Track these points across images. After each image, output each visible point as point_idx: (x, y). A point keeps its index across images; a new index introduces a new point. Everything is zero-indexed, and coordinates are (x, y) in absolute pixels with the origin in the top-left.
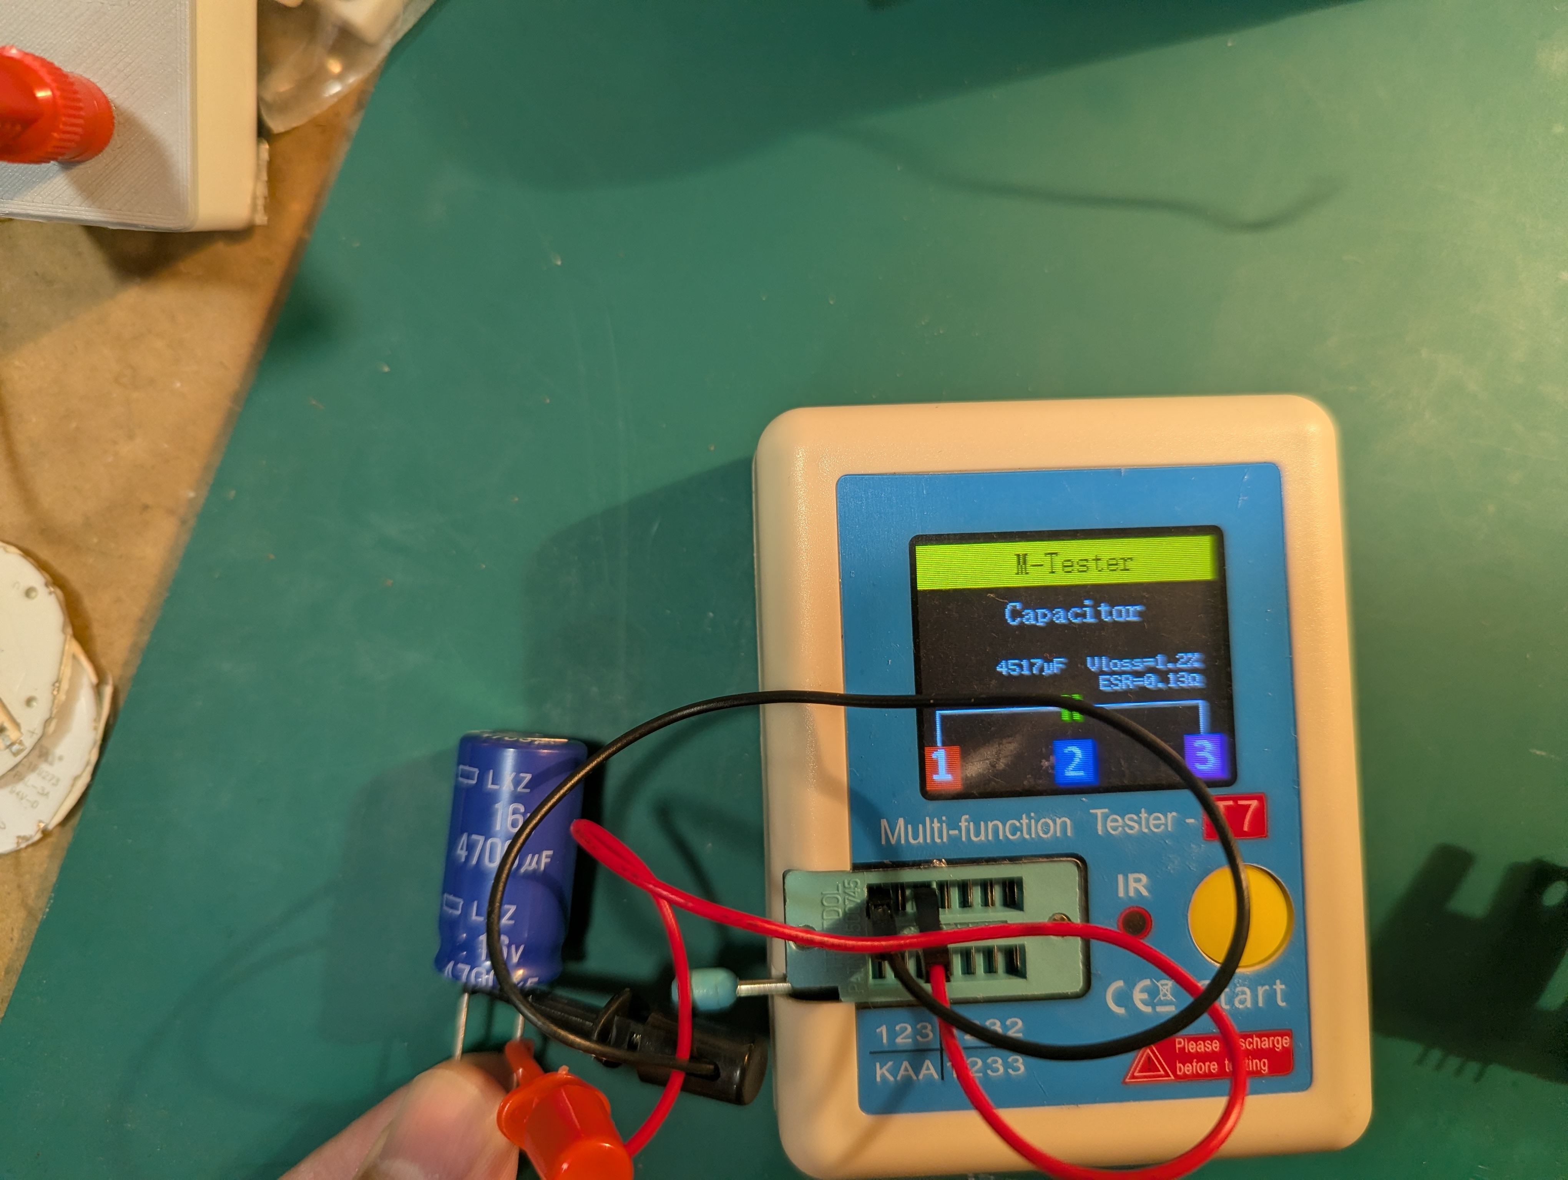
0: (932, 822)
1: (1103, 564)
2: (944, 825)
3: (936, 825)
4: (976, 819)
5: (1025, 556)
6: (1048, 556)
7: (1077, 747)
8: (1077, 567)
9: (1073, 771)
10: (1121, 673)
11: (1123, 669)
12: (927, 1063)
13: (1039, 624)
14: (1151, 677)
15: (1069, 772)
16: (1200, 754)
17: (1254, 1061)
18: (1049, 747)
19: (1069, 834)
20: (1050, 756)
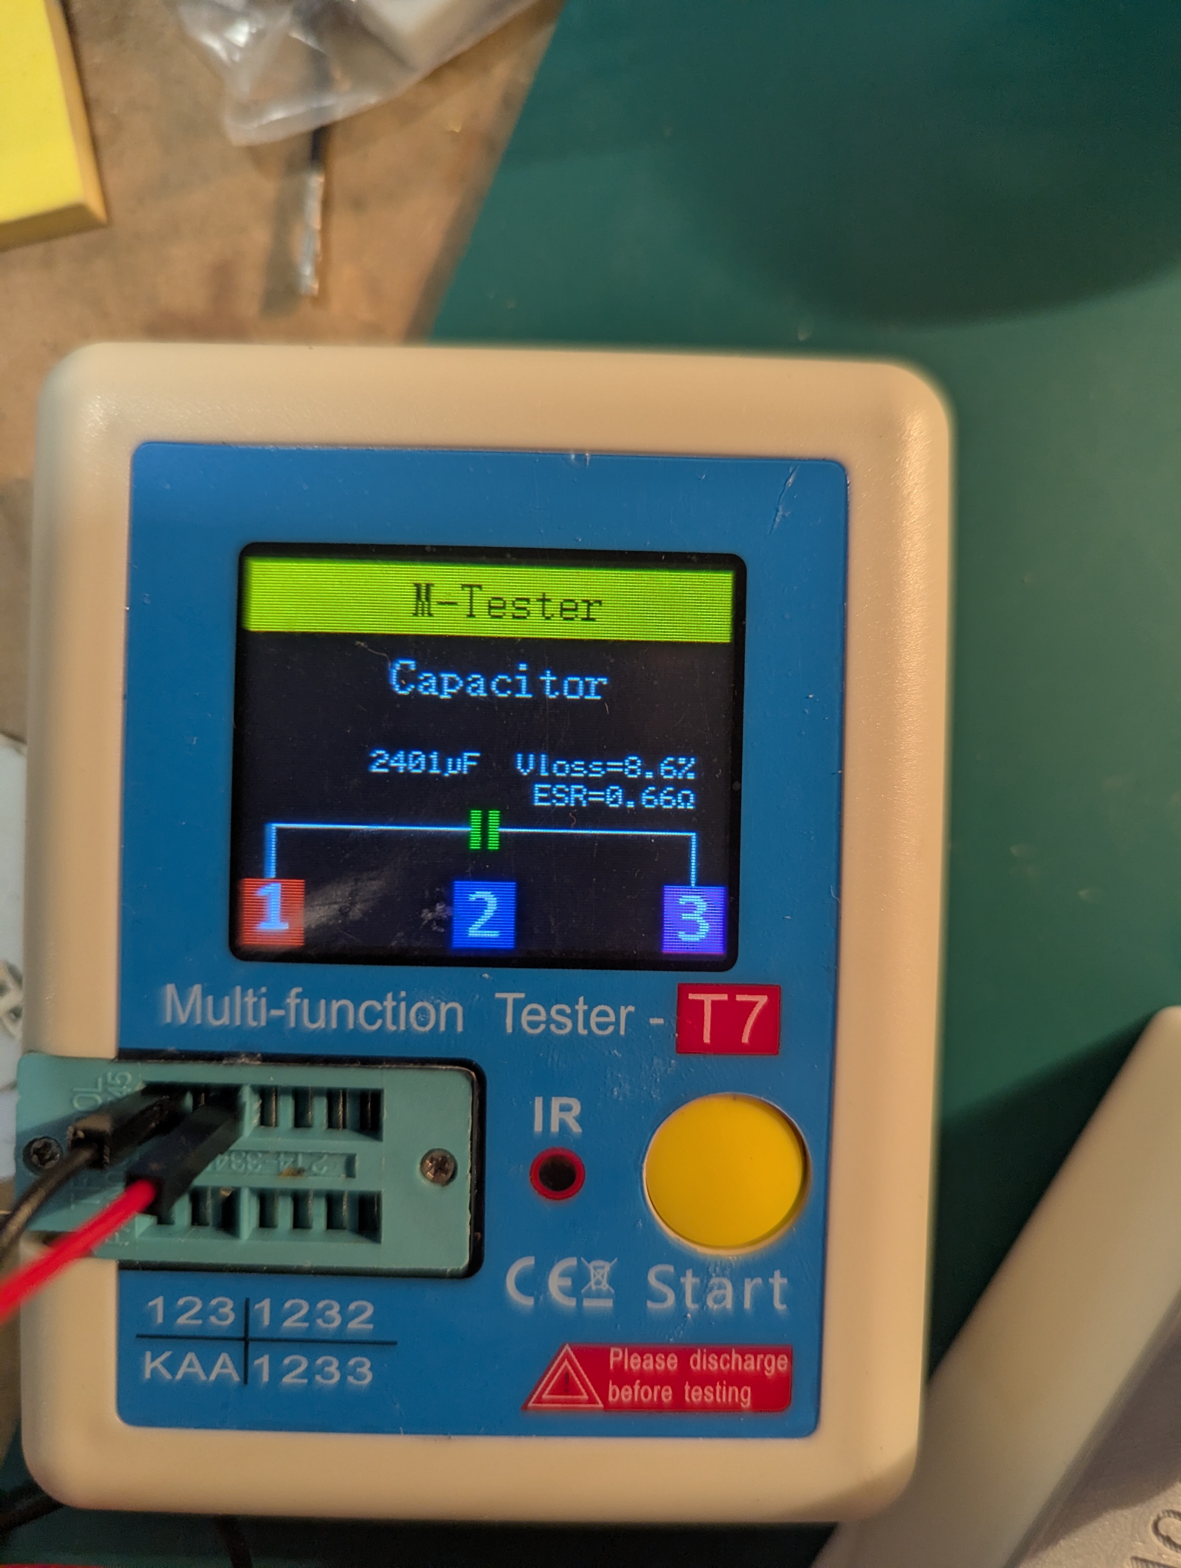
0: (244, 995)
1: (552, 608)
2: (263, 1001)
3: (250, 999)
4: (313, 995)
5: (428, 586)
6: (466, 589)
7: (490, 893)
8: (512, 610)
9: (480, 929)
10: (569, 781)
11: (573, 775)
12: (224, 1357)
13: (445, 696)
14: (616, 791)
15: (474, 931)
16: (685, 917)
17: (730, 1389)
18: (438, 889)
19: (460, 1029)
20: (438, 904)
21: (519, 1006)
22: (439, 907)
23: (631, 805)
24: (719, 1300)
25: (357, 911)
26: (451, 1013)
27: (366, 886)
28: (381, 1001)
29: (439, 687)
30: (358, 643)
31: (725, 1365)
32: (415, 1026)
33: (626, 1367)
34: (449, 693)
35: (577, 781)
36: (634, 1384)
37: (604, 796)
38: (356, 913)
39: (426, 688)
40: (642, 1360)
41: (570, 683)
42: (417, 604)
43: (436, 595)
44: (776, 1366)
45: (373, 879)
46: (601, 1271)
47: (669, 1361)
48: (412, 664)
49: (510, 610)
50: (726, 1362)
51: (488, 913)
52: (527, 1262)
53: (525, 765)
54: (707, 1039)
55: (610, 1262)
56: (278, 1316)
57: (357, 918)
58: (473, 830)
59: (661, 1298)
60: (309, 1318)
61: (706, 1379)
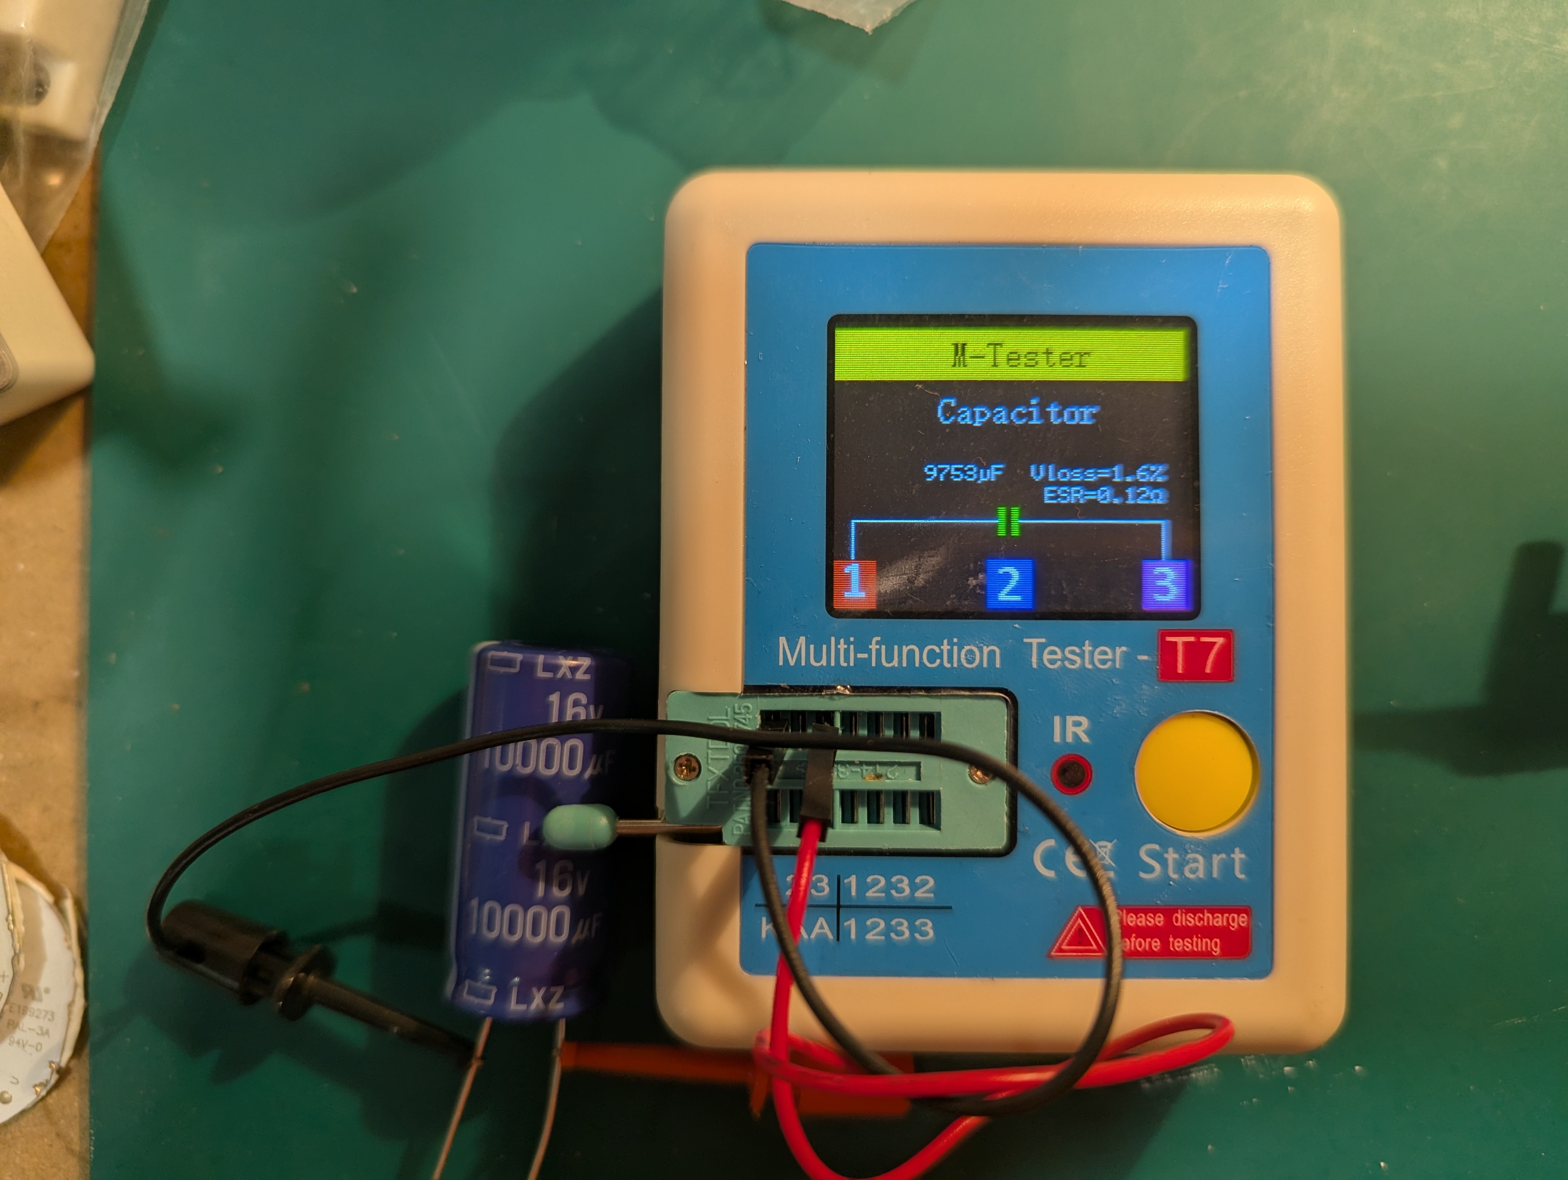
0: (837, 643)
1: (1055, 358)
2: (852, 647)
3: (842, 646)
4: (889, 642)
5: (964, 345)
6: (990, 346)
7: (1013, 568)
8: (1025, 361)
9: (1006, 595)
10: (1070, 484)
11: (1072, 480)
12: (821, 920)
13: (976, 424)
14: (1105, 491)
15: (1003, 596)
16: (1160, 583)
17: (1204, 940)
18: (979, 563)
19: (998, 665)
20: (980, 574)
21: (1041, 648)
22: (981, 576)
23: (1116, 501)
24: (1194, 871)
25: (921, 580)
26: (992, 654)
27: (927, 561)
28: (939, 645)
29: (973, 418)
30: (917, 387)
31: (1199, 922)
32: (965, 663)
33: (1125, 924)
34: (980, 422)
35: (1076, 484)
36: (1131, 937)
37: (1096, 495)
40: (1137, 918)
41: (1069, 412)
42: (955, 358)
43: (969, 351)
44: (1238, 922)
45: (932, 556)
46: (1105, 850)
47: (1157, 919)
48: (953, 402)
50: (1200, 919)
51: (1013, 583)
52: (1050, 843)
53: (1038, 474)
54: (1180, 670)
55: (1111, 842)
56: (863, 887)
57: (921, 585)
58: (1000, 521)
59: (1150, 869)
60: (887, 890)
61: (1186, 932)
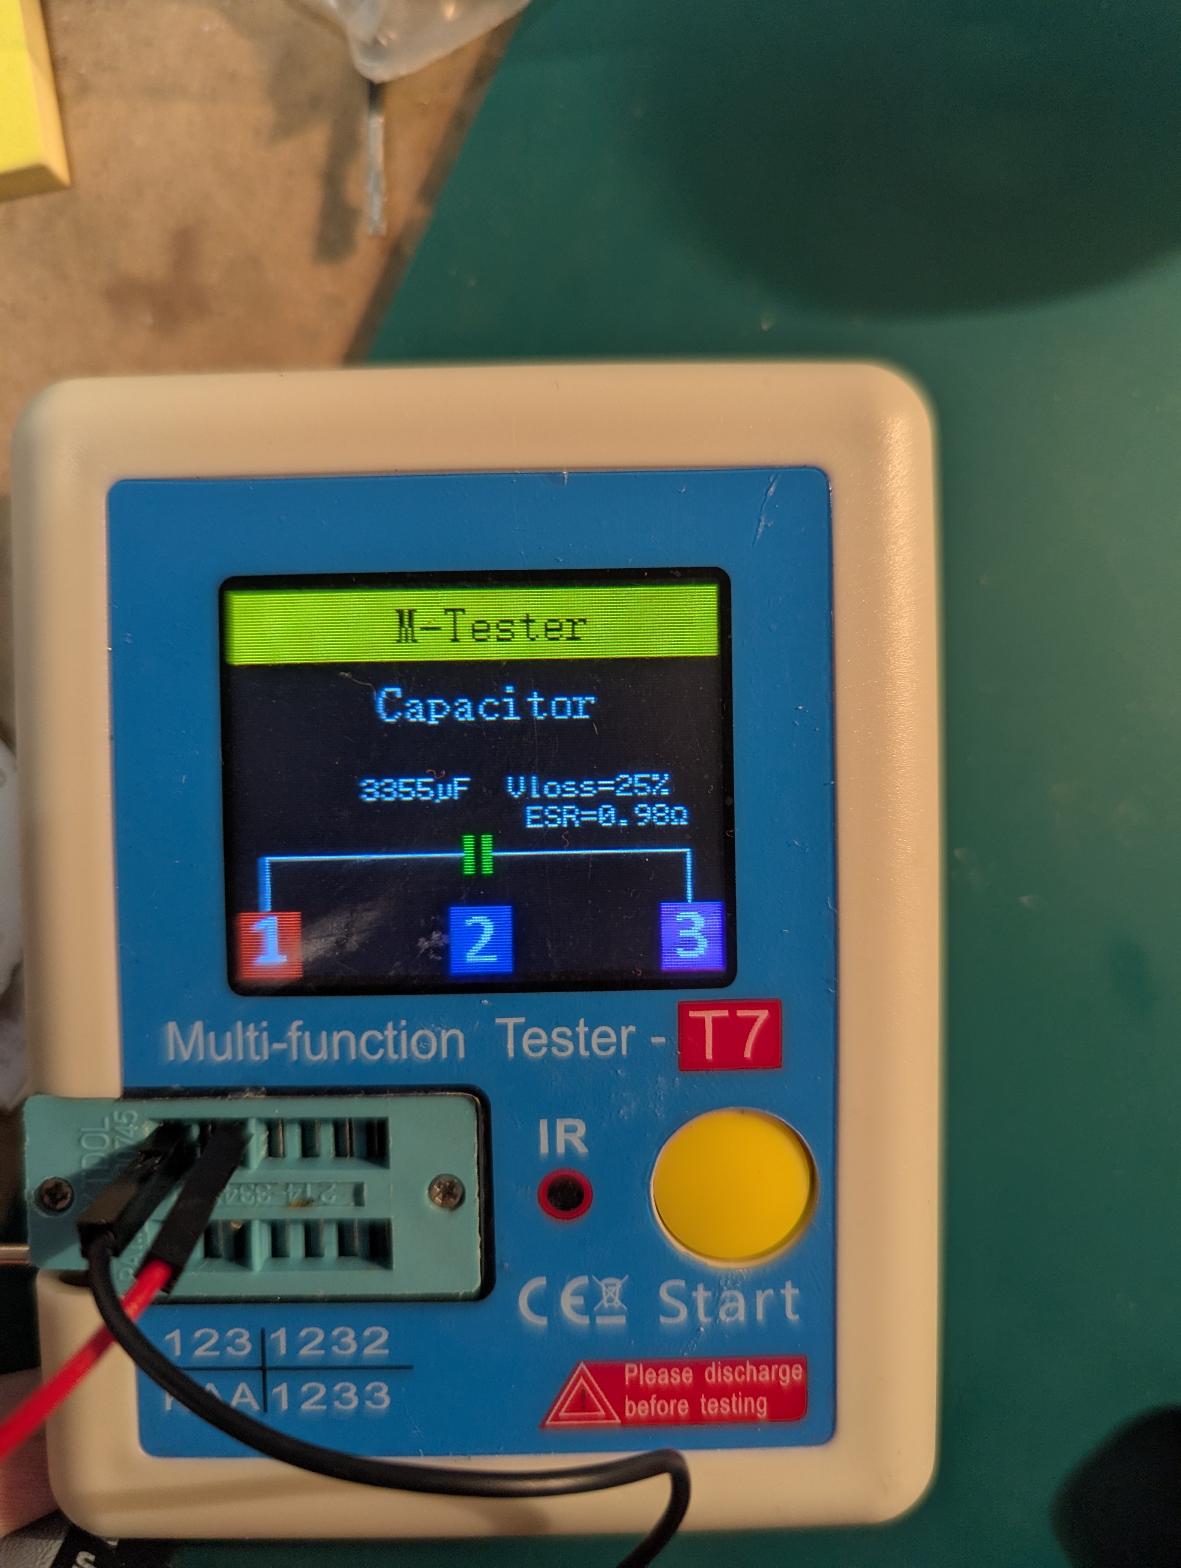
0: (245, 1030)
1: (537, 628)
2: (265, 1035)
3: (252, 1034)
4: (314, 1027)
5: (411, 612)
6: (449, 613)
7: (486, 917)
8: (496, 632)
9: (477, 955)
10: (561, 802)
11: (565, 795)
12: (243, 1387)
13: (433, 722)
14: (608, 809)
15: (472, 957)
16: (684, 933)
17: (746, 1400)
18: (433, 918)
19: (462, 1054)
20: (434, 933)
21: (519, 1031)
22: (435, 936)
23: (623, 823)
24: (731, 1313)
25: (354, 942)
26: (452, 1041)
27: (362, 917)
28: (382, 1029)
29: (427, 714)
30: (342, 673)
31: (740, 1377)
32: (417, 1053)
33: (641, 1382)
34: (437, 719)
35: (568, 801)
36: (650, 1399)
37: (597, 816)
38: (353, 944)
39: (413, 715)
40: (657, 1375)
41: (557, 702)
42: (400, 631)
43: (418, 622)
44: (791, 1376)
45: (369, 910)
46: (613, 1289)
47: (684, 1375)
48: (398, 691)
49: (494, 632)
50: (741, 1374)
51: (485, 938)
52: (539, 1282)
53: (516, 788)
54: (709, 1055)
55: (621, 1278)
56: (294, 1345)
57: (354, 950)
58: (467, 854)
59: (675, 1313)
60: (325, 1345)
61: (722, 1392)
